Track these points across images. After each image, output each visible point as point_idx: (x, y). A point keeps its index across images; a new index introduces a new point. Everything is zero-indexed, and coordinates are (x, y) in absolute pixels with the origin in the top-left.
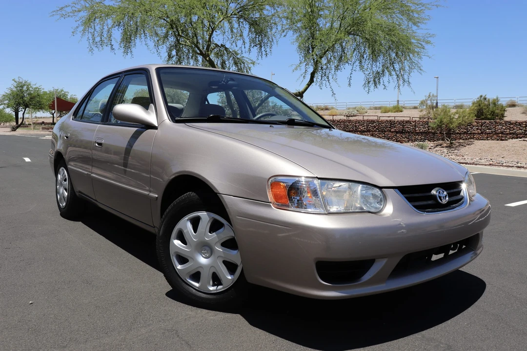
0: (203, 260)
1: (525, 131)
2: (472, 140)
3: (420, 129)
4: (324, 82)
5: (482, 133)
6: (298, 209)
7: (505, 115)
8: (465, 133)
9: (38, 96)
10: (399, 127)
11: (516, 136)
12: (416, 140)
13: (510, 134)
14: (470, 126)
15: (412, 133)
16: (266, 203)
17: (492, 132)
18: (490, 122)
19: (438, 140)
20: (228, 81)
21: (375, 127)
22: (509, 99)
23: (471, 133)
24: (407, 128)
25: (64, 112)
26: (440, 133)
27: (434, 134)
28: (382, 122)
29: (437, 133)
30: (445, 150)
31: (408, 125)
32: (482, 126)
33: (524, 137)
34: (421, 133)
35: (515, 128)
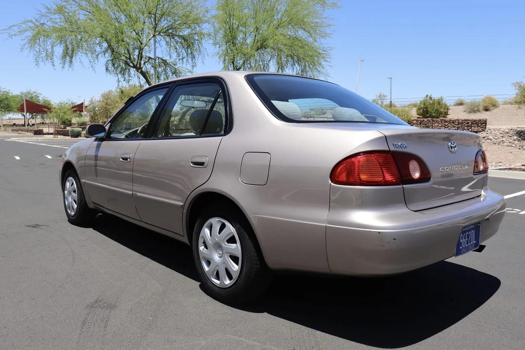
1: (458, 128)
9: (7, 99)
14: (410, 124)
18: (428, 120)
25: (34, 114)
35: (449, 125)
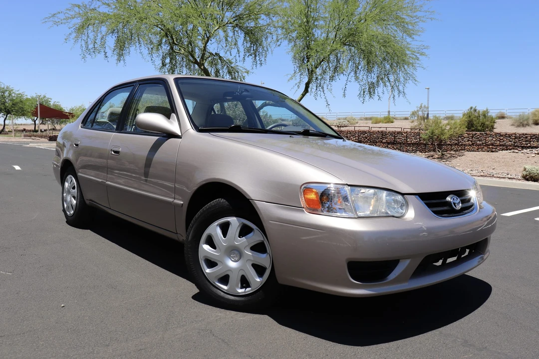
0: (232, 264)
1: (515, 142)
2: (463, 151)
3: (411, 140)
4: (319, 92)
5: (473, 144)
6: (330, 214)
7: (495, 127)
8: (456, 144)
9: (21, 102)
10: (390, 138)
11: (506, 148)
12: (407, 151)
13: (500, 145)
14: (461, 137)
15: (404, 144)
16: (299, 208)
17: (483, 143)
18: (481, 134)
19: (429, 151)
20: (242, 92)
21: (366, 138)
22: (498, 111)
23: (462, 145)
24: (399, 138)
25: (47, 119)
26: (432, 144)
27: (425, 145)
28: (374, 133)
29: (428, 145)
30: (437, 161)
31: (399, 136)
32: (472, 137)
33: (514, 149)
34: (413, 144)
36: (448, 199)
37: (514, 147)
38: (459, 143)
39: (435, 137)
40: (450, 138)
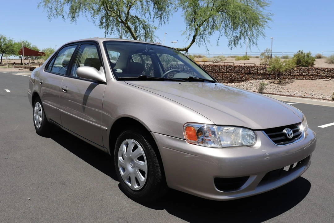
1: (327, 74)
2: (293, 79)
3: (260, 71)
4: (202, 42)
5: (300, 75)
7: (314, 64)
8: (289, 75)
9: (11, 45)
10: (247, 70)
11: (321, 77)
12: (257, 79)
13: (318, 76)
14: (292, 70)
15: (255, 74)
16: (182, 140)
17: (306, 74)
18: (305, 68)
19: (272, 79)
20: (149, 50)
21: (232, 70)
22: (317, 53)
23: (293, 75)
24: (252, 70)
25: (29, 56)
26: (274, 74)
27: (269, 75)
28: (236, 67)
29: (271, 75)
30: (276, 86)
31: (253, 69)
32: (300, 70)
33: (326, 78)
34: (261, 74)
35: (321, 72)
36: (285, 131)
37: (327, 77)
38: (291, 74)
39: (276, 70)
40: (286, 71)
